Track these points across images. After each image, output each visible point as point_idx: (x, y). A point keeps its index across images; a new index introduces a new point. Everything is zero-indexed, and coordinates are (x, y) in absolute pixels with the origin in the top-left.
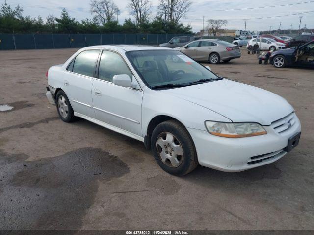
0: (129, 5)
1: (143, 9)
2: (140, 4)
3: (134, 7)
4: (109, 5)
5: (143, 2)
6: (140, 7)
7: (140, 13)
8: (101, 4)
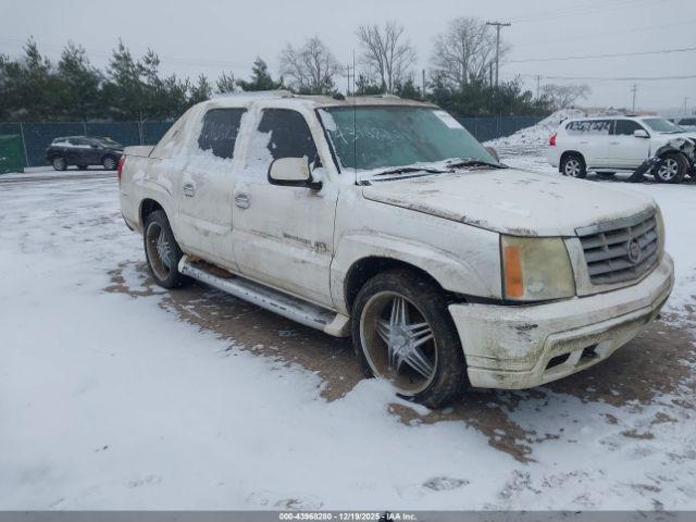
0: (364, 57)
1: (394, 65)
2: (389, 54)
3: (376, 62)
4: (321, 57)
5: (395, 51)
6: (389, 60)
7: (390, 73)
8: (302, 58)
